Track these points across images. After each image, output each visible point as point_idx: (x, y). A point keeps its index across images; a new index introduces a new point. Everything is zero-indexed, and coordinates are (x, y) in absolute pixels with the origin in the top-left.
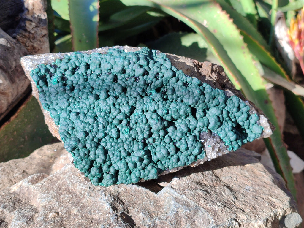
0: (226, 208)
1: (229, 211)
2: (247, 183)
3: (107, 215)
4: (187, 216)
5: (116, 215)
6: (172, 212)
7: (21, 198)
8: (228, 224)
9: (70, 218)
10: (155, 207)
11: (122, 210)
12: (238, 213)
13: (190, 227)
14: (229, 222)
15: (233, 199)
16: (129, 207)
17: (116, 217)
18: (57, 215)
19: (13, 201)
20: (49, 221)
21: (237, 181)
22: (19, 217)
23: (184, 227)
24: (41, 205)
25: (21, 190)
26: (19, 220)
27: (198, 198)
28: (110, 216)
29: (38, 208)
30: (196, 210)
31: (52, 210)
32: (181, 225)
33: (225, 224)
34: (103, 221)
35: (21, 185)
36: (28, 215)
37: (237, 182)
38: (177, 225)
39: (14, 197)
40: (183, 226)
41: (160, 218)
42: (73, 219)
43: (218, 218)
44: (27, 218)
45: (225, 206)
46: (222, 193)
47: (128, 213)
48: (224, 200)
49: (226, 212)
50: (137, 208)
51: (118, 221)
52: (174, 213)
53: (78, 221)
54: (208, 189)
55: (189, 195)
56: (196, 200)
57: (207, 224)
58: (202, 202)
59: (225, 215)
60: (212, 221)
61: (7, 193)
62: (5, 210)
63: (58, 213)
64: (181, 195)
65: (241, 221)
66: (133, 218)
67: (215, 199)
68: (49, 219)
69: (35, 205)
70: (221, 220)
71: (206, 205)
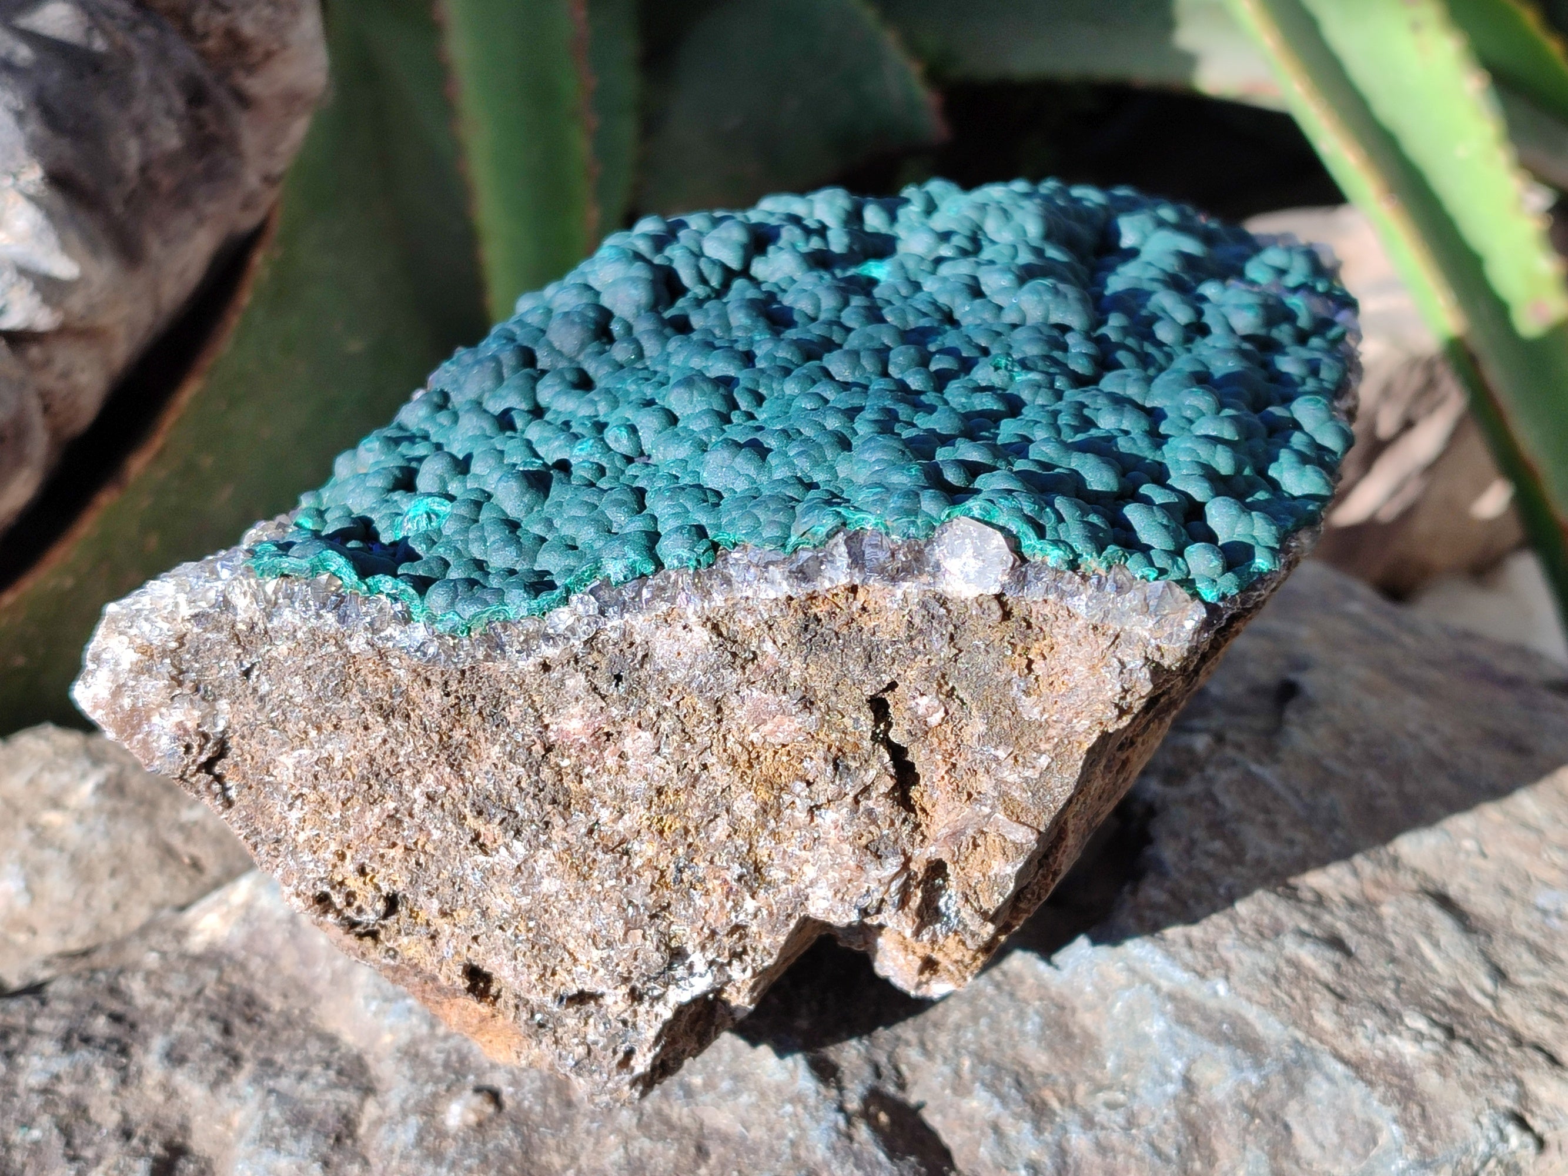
0: (1461, 1048)
1: (1479, 1065)
2: (1540, 871)
3: (789, 1108)
4: (1244, 1107)
5: (841, 1109)
6: (1157, 1083)
7: (258, 989)
8: (1482, 1147)
9: (572, 1129)
10: (1051, 1047)
11: (867, 1072)
12: (1527, 1075)
13: (1265, 1170)
14: (1488, 1138)
15: (1488, 984)
16: (901, 1051)
17: (842, 1123)
18: (490, 1109)
19: (214, 1009)
20: (451, 1150)
21: (1484, 855)
22: (273, 1124)
23: (1234, 1168)
24: (387, 1038)
25: (251, 937)
26: (277, 1144)
27: (1297, 994)
28: (806, 1121)
29: (369, 1059)
30: (1297, 1072)
31: (456, 1072)
32: (1211, 1160)
33: (1466, 1151)
34: (772, 1149)
35: (248, 906)
36: (325, 1111)
37: (1480, 862)
38: (1193, 1160)
39: (220, 981)
40: (1224, 1163)
41: (1089, 1122)
42: (588, 1132)
43: (1424, 1115)
44: (321, 1131)
45: (1450, 1033)
46: (1416, 946)
47: (902, 1086)
48: (1439, 993)
49: (1465, 1074)
50: (950, 1052)
51: (856, 1146)
52: (1171, 1088)
53: (622, 1150)
54: (1343, 929)
55: (1250, 980)
56: (1288, 1007)
57: (1360, 1150)
58: (1326, 1020)
59: (1461, 1093)
60: (1391, 1132)
61: (173, 957)
62: (180, 1078)
63: (494, 1096)
64: (1202, 976)
65: (1548, 1121)
66: (933, 1119)
67: (1388, 994)
68: (455, 1138)
69: (350, 1039)
70: (1442, 1127)
71: (1350, 1036)
